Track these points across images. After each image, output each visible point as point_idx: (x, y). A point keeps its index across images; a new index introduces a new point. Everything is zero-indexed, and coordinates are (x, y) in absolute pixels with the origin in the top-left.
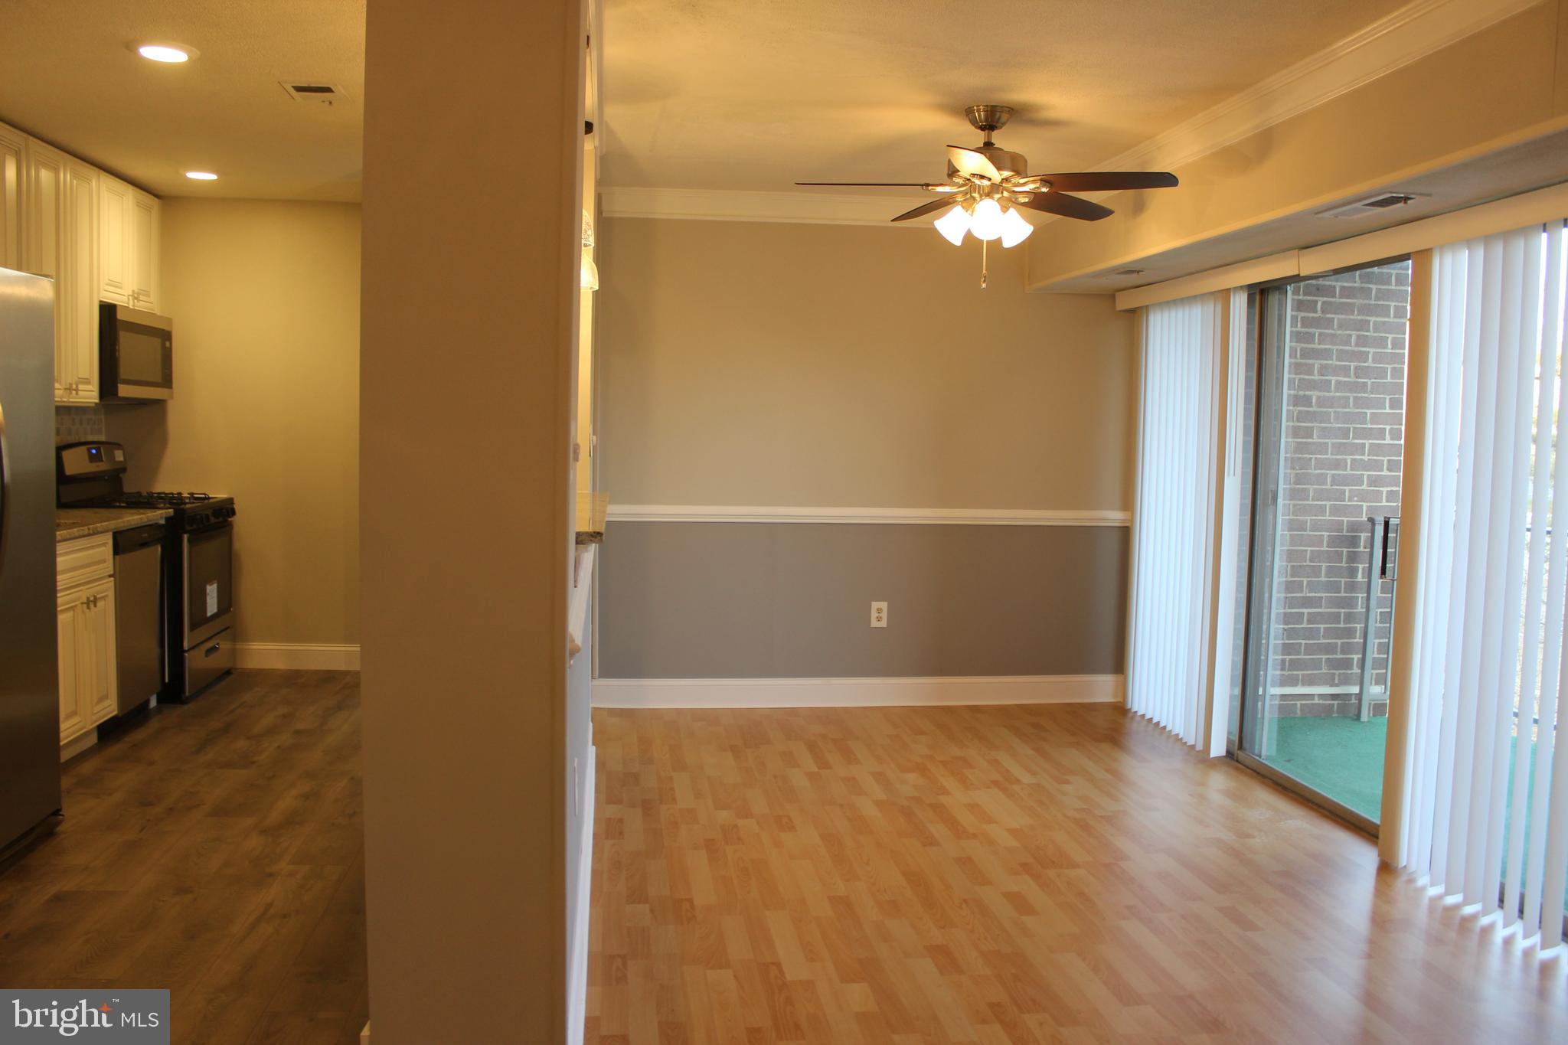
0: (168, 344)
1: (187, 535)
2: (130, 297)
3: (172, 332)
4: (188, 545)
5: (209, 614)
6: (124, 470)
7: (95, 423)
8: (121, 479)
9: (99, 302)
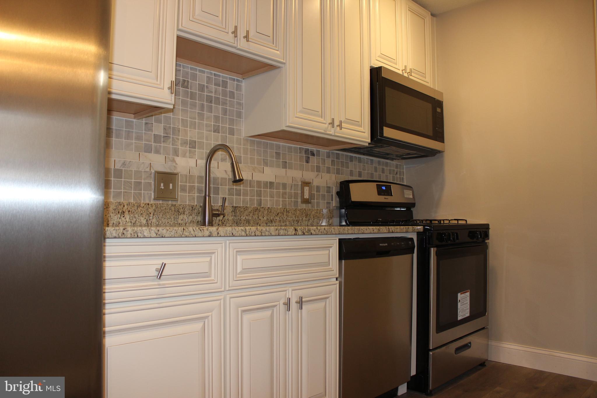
1: (435, 249)
2: (404, 71)
3: (443, 102)
4: (436, 257)
5: (459, 318)
6: (413, 205)
7: (397, 173)
8: (412, 211)
9: (370, 67)
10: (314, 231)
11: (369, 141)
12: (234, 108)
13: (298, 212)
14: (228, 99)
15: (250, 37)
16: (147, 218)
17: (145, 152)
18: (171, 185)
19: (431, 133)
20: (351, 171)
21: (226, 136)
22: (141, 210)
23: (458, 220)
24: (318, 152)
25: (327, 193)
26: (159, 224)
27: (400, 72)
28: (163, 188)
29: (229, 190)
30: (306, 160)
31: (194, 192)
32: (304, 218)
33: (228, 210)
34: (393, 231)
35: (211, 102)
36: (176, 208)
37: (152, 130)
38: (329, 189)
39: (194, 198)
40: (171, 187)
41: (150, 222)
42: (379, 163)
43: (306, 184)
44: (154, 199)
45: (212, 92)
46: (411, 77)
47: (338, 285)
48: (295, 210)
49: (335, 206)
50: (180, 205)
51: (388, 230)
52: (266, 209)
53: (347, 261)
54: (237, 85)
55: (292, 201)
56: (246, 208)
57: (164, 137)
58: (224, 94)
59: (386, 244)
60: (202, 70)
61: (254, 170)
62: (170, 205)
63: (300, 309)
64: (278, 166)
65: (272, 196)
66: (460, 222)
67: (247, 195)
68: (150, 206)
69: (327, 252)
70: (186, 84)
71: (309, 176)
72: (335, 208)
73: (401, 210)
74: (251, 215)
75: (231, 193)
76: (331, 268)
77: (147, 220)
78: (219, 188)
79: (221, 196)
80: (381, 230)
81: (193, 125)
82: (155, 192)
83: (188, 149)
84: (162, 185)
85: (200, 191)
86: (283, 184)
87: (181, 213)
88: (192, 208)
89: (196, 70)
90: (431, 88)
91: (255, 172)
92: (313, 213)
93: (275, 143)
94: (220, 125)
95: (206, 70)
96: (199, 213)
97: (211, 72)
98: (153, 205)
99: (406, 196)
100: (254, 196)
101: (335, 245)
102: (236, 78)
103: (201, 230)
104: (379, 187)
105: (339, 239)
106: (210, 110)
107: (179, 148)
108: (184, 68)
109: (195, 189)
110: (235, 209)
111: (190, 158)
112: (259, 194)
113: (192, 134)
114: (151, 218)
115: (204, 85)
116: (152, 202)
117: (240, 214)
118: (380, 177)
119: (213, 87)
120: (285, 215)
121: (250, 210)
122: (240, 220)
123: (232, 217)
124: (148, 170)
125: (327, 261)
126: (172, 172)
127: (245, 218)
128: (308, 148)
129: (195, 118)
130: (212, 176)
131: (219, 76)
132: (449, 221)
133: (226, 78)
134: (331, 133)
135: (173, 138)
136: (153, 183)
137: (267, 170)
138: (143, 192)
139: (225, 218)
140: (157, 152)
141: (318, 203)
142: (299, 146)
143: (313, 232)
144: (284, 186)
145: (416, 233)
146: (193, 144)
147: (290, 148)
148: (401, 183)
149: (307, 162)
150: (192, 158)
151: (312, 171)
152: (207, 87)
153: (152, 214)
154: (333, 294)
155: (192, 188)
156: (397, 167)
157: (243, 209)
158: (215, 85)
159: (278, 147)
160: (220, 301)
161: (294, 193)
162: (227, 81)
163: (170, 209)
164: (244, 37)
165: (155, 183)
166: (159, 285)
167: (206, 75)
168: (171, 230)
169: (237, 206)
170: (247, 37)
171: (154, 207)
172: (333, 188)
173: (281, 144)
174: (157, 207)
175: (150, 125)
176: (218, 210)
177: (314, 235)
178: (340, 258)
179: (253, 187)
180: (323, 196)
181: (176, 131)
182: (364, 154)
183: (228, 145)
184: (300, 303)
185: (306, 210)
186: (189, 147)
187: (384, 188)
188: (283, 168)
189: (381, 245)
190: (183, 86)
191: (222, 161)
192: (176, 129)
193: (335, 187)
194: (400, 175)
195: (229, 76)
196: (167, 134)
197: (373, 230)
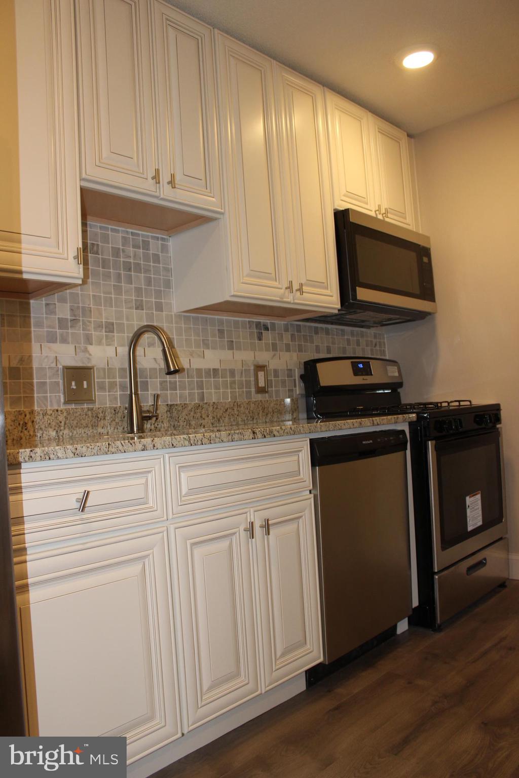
0: (425, 260)
1: (434, 442)
2: (377, 212)
3: (430, 249)
4: (435, 453)
5: (470, 528)
6: (400, 385)
7: (376, 345)
8: (399, 393)
9: (334, 210)
10: (278, 431)
11: (339, 306)
12: (160, 275)
13: (252, 405)
14: (152, 264)
15: (176, 182)
16: (57, 428)
17: (49, 342)
18: (85, 383)
19: (417, 291)
20: (317, 347)
21: (153, 313)
22: (48, 419)
23: (459, 401)
24: (273, 324)
25: (288, 377)
26: (73, 435)
27: (373, 214)
28: (75, 387)
29: (161, 383)
30: (259, 338)
31: (115, 390)
32: (261, 412)
33: (162, 410)
34: (379, 423)
35: (130, 270)
36: (94, 413)
37: (54, 313)
38: (290, 373)
39: (116, 399)
40: (85, 386)
41: (61, 433)
42: (352, 334)
43: (260, 368)
44: (65, 403)
45: (131, 257)
46: (387, 220)
47: (312, 499)
48: (249, 403)
49: (299, 394)
50: (99, 408)
51: (372, 422)
52: (211, 405)
53: (322, 467)
54: (162, 245)
55: (243, 391)
56: (185, 406)
57: (71, 320)
58: (146, 258)
59: (371, 441)
60: (115, 229)
61: (191, 355)
62: (86, 410)
63: (266, 535)
64: (222, 348)
65: (217, 387)
66: (462, 403)
67: (185, 389)
68: (59, 412)
69: (296, 458)
70: (95, 248)
71: (264, 357)
72: (300, 396)
73: (384, 393)
74: (192, 413)
75: (163, 388)
76: (302, 479)
77: (57, 432)
78: (147, 381)
79: (151, 392)
80: (363, 423)
81: (108, 302)
82: (64, 394)
83: (104, 334)
84: (73, 383)
85: (123, 388)
86: (230, 370)
87: (101, 419)
88: (115, 411)
89: (107, 229)
90: (413, 231)
91: (193, 357)
92: (272, 405)
93: (216, 317)
94: (144, 299)
95: (120, 229)
96: (124, 417)
97: (128, 230)
98: (64, 411)
99: (390, 374)
100: (193, 389)
101: (305, 447)
102: (160, 236)
103: (131, 444)
104: (354, 365)
105: (310, 439)
106: (129, 280)
107: (92, 334)
108: (91, 228)
109: (116, 385)
110: (170, 407)
111: (107, 345)
112: (200, 386)
113: (107, 314)
114: (62, 428)
115: (119, 249)
116: (62, 407)
117: (177, 413)
118: (355, 353)
119: (131, 250)
120: (235, 410)
121: (189, 408)
122: (179, 422)
123: (168, 419)
124: (54, 365)
125: (297, 469)
126: (84, 365)
127: (185, 419)
128: (259, 321)
129: (111, 294)
130: (138, 366)
131: (138, 235)
132: (449, 403)
133: (147, 237)
134: (289, 300)
135: (83, 320)
136: (61, 382)
137: (208, 353)
138: (49, 395)
139: (158, 420)
140: (64, 341)
141: (277, 392)
142: (247, 320)
143: (275, 433)
144: (232, 373)
145: (407, 424)
146: (110, 327)
147: (236, 322)
148: (383, 357)
149: (260, 339)
150: (109, 345)
151: (267, 350)
152: (123, 251)
153: (63, 423)
154: (307, 512)
155: (112, 385)
156: (375, 337)
157: (181, 406)
158: (134, 247)
159: (221, 322)
160: (161, 534)
161: (246, 380)
162: (149, 241)
163: (86, 415)
164: (169, 183)
165: (64, 382)
166: (82, 519)
167: (120, 235)
168: (92, 447)
169: (173, 404)
170: (172, 183)
171: (65, 414)
172: (295, 370)
173: (224, 318)
174: (69, 414)
175: (52, 307)
176: (148, 411)
177: (278, 436)
178: (314, 464)
179: (192, 377)
180: (284, 382)
181: (87, 312)
182: (332, 323)
183: (155, 324)
184: (267, 527)
185: (262, 403)
186: (106, 332)
187: (361, 366)
188: (228, 349)
189: (364, 442)
190: (92, 252)
191: (149, 347)
192: (87, 309)
193: (298, 369)
194: (380, 346)
195: (150, 234)
196: (75, 316)
197: (353, 425)
